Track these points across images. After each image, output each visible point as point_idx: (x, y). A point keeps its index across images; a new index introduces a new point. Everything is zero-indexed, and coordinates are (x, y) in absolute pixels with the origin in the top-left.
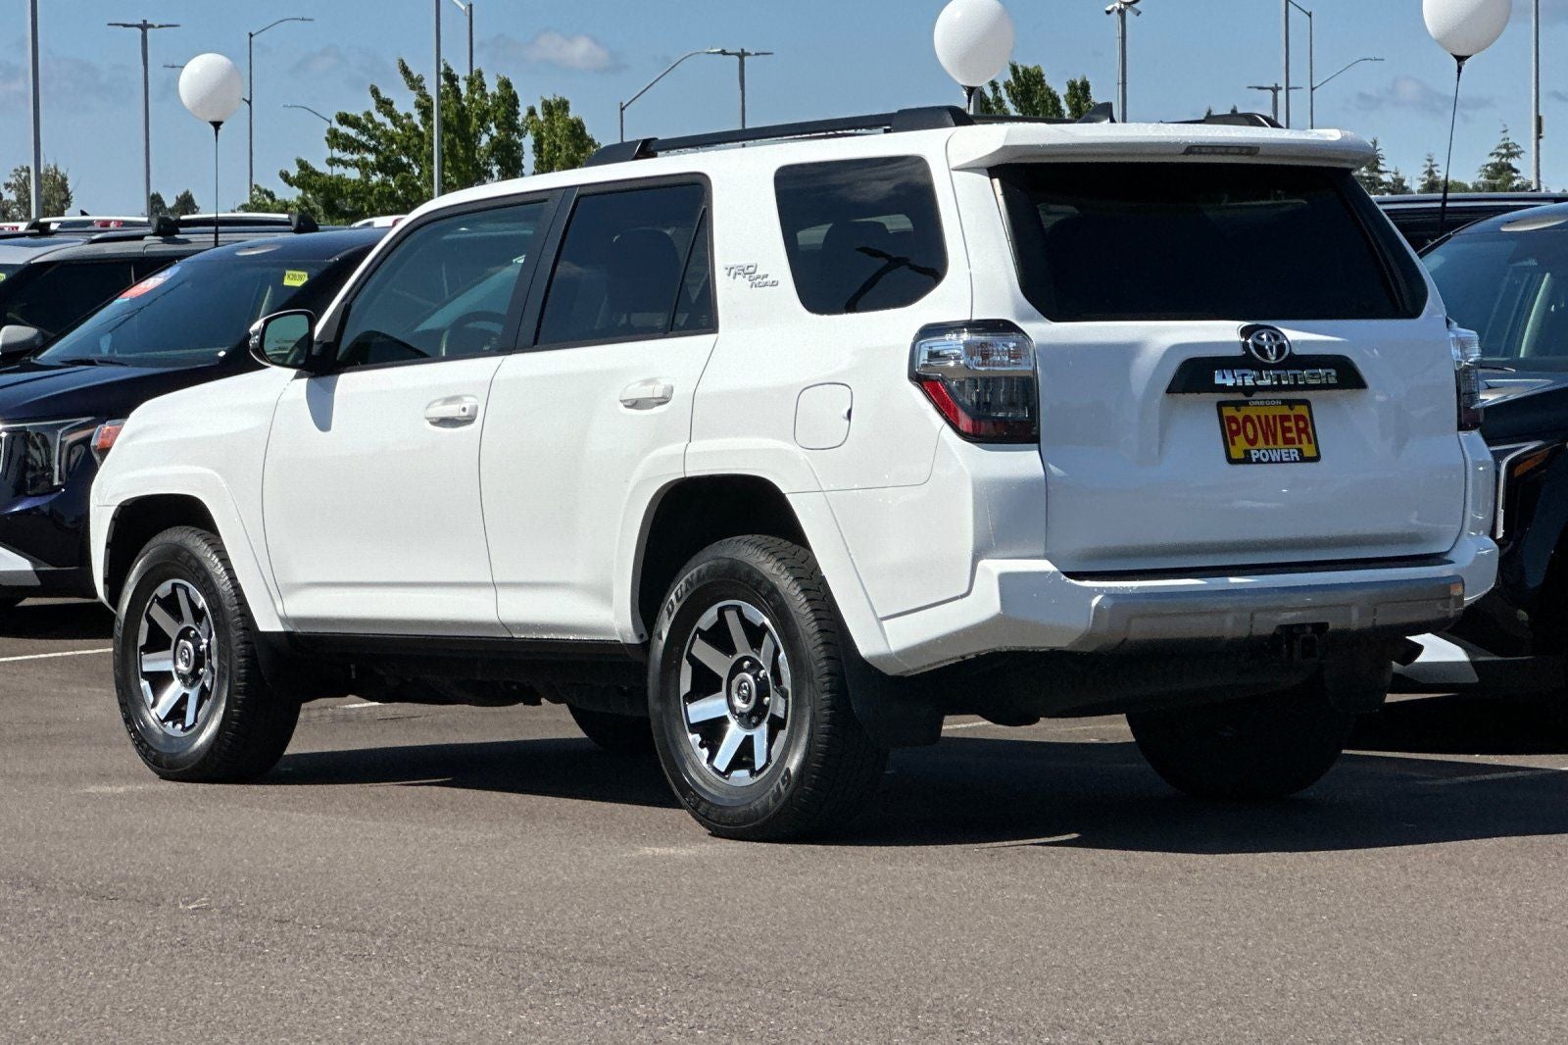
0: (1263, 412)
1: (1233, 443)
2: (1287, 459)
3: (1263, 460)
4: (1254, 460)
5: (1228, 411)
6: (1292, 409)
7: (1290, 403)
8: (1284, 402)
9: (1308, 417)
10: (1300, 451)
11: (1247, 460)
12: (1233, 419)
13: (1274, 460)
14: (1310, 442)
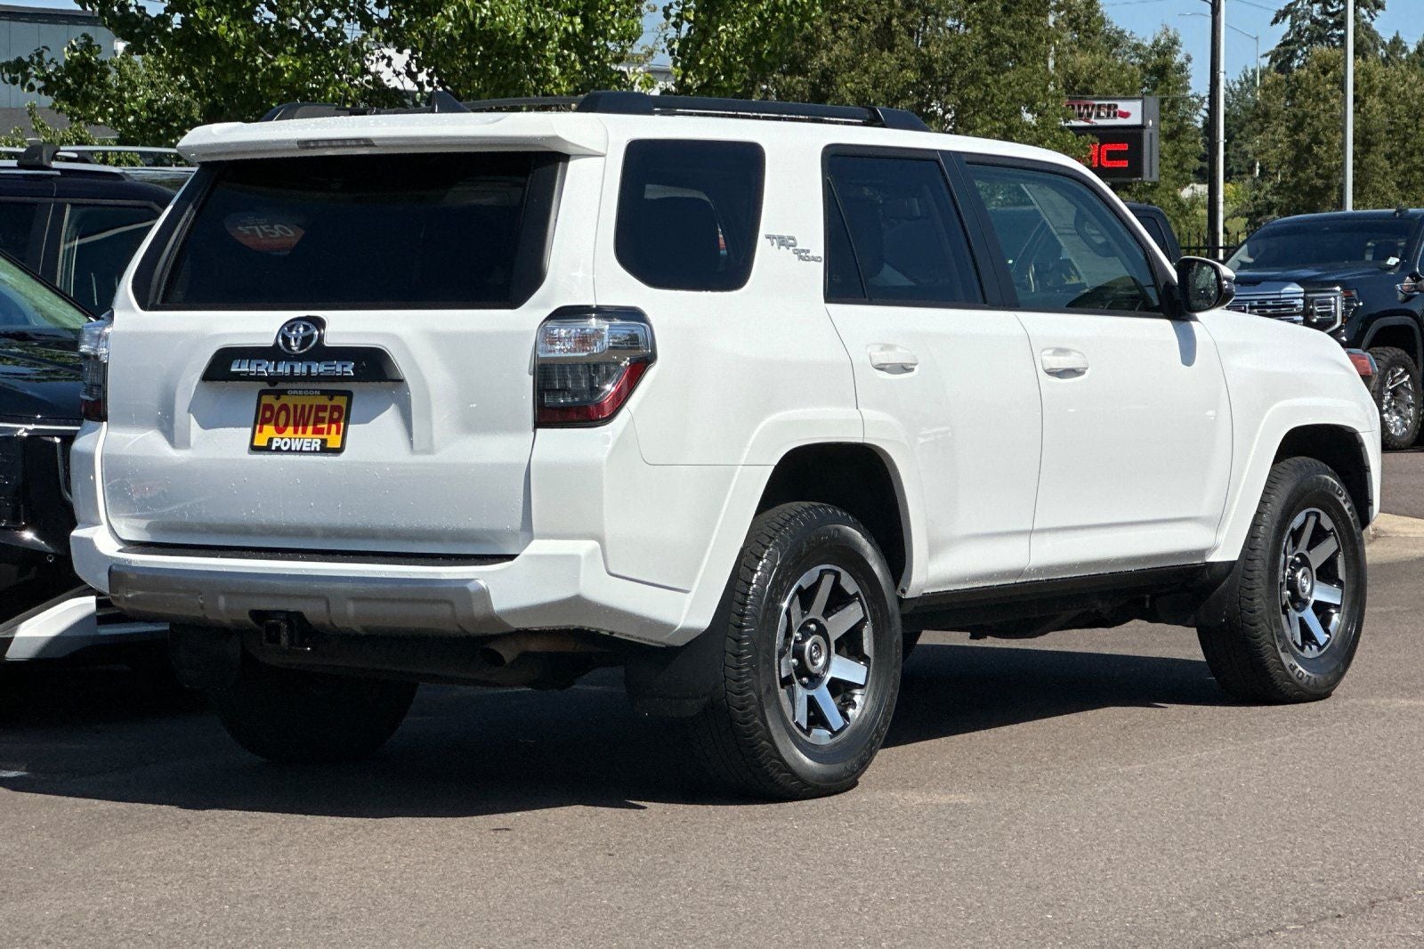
0: (300, 401)
1: (261, 431)
2: (308, 449)
3: (284, 448)
4: (273, 448)
5: (266, 400)
6: (331, 399)
7: (331, 394)
8: (323, 392)
9: (344, 407)
10: (324, 441)
11: (267, 449)
12: (269, 407)
13: (293, 449)
14: (338, 433)
